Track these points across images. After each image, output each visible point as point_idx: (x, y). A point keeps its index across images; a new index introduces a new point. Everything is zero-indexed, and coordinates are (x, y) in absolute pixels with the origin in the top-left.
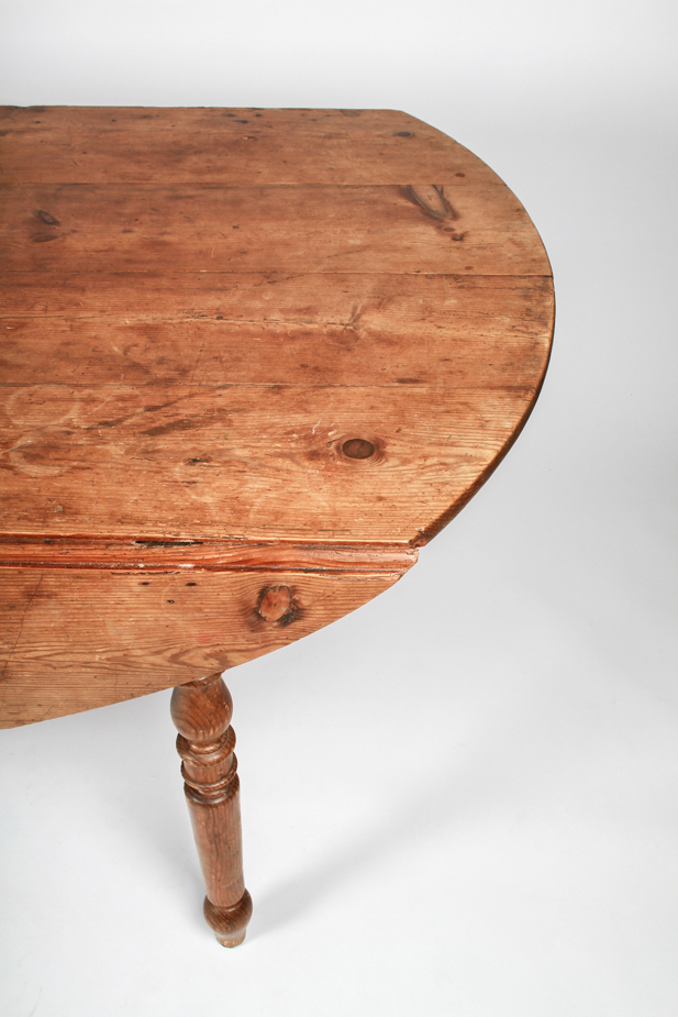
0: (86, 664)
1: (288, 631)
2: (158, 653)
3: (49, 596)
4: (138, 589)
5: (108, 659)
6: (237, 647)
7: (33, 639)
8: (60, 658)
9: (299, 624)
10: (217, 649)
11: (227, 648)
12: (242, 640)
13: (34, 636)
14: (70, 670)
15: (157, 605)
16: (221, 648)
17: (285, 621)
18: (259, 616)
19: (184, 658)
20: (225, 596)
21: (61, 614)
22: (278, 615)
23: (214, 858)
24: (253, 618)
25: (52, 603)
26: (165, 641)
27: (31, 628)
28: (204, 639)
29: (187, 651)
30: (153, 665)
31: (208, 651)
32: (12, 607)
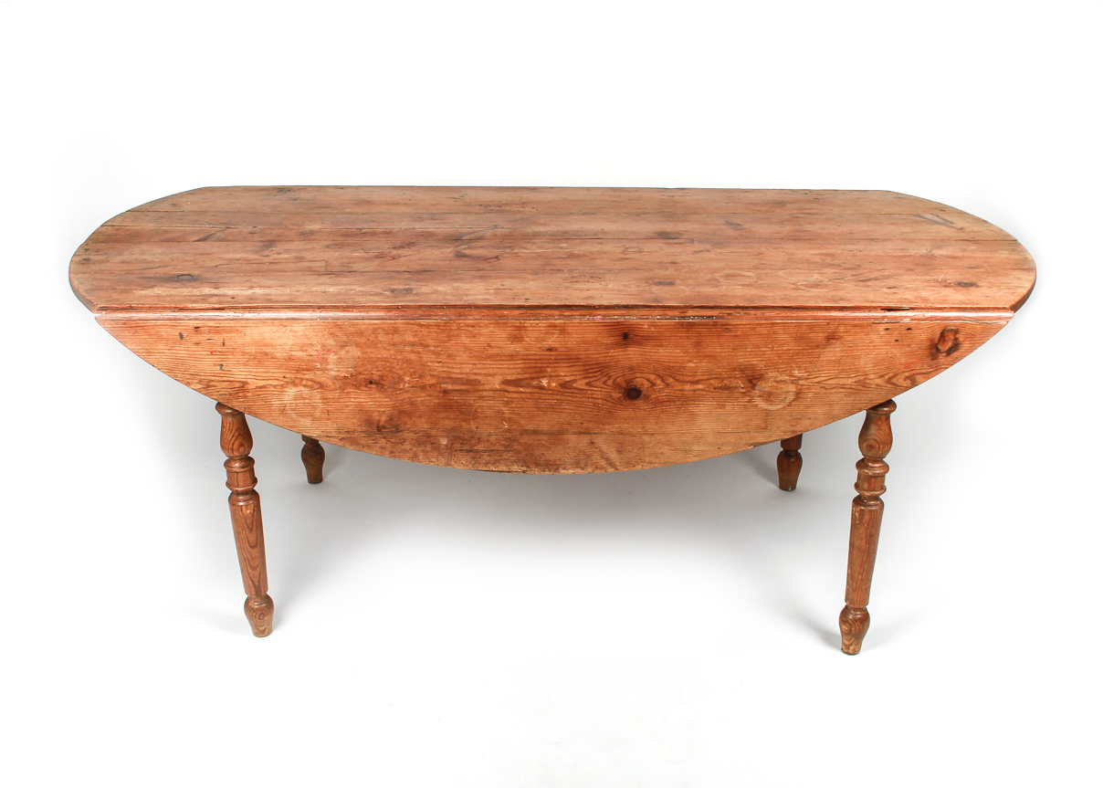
0: (843, 386)
1: (949, 359)
2: (882, 376)
3: (837, 339)
4: (882, 333)
5: (855, 382)
6: (922, 371)
7: (821, 369)
8: (830, 382)
9: (955, 354)
10: (912, 373)
11: (917, 372)
12: (926, 366)
13: (823, 366)
14: (833, 391)
15: (888, 343)
16: (914, 372)
17: (949, 352)
18: (937, 349)
19: (894, 380)
20: (924, 337)
21: (841, 351)
22: (947, 348)
23: (865, 558)
24: (934, 351)
25: (838, 342)
26: (887, 368)
27: (822, 361)
28: (907, 366)
29: (897, 375)
30: (878, 385)
31: (907, 374)
32: (817, 347)
